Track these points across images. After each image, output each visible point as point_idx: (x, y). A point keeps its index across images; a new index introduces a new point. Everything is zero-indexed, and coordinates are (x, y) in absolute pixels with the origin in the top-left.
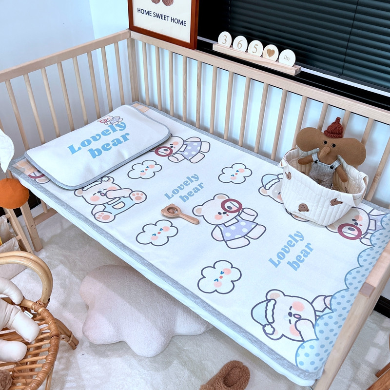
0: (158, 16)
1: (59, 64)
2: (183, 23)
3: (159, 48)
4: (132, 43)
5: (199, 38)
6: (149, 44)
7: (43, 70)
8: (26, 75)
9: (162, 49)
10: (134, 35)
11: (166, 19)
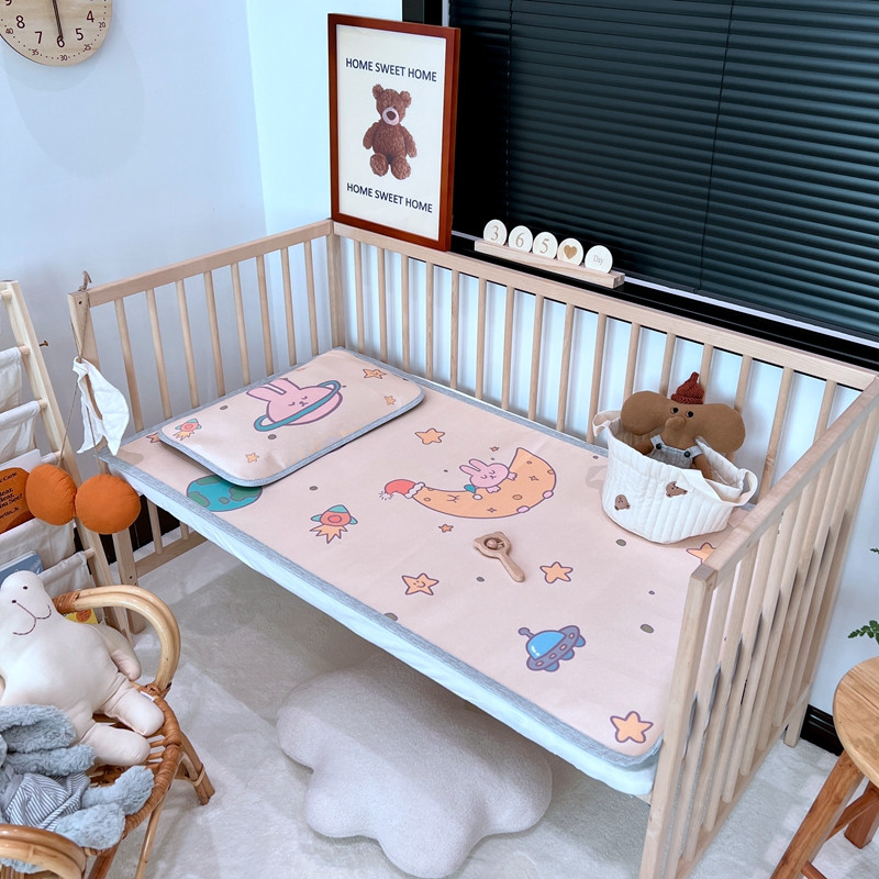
0: (383, 196)
1: (208, 275)
2: (427, 207)
3: (383, 250)
4: (337, 241)
5: (454, 233)
6: (367, 245)
7: (180, 283)
8: (150, 292)
9: (391, 252)
10: (339, 228)
11: (398, 201)
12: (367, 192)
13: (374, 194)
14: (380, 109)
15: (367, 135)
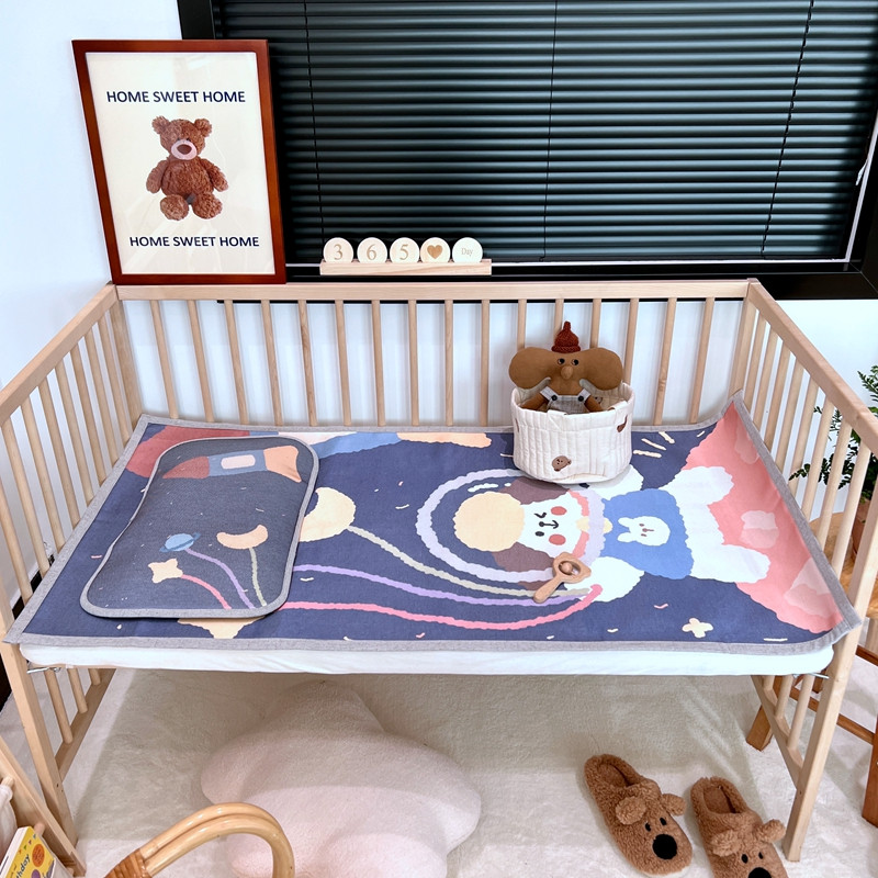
0: (186, 242)
2: (253, 241)
10: (126, 291)
11: (209, 243)
12: (163, 241)
13: (171, 242)
14: (167, 144)
15: (151, 177)
